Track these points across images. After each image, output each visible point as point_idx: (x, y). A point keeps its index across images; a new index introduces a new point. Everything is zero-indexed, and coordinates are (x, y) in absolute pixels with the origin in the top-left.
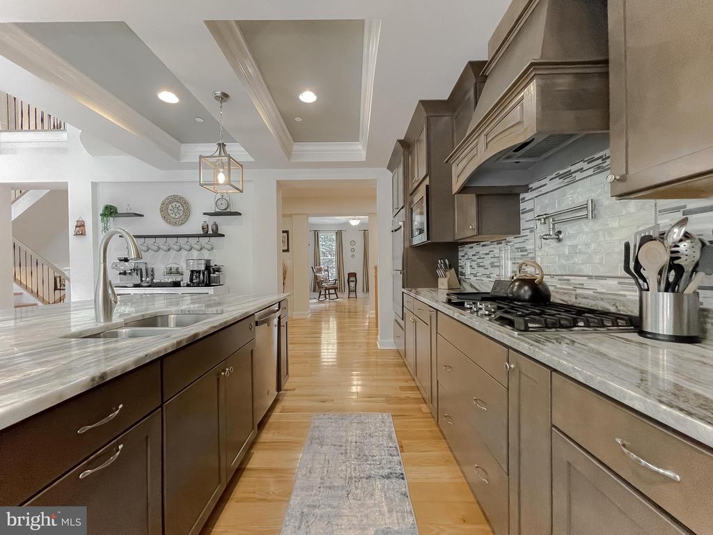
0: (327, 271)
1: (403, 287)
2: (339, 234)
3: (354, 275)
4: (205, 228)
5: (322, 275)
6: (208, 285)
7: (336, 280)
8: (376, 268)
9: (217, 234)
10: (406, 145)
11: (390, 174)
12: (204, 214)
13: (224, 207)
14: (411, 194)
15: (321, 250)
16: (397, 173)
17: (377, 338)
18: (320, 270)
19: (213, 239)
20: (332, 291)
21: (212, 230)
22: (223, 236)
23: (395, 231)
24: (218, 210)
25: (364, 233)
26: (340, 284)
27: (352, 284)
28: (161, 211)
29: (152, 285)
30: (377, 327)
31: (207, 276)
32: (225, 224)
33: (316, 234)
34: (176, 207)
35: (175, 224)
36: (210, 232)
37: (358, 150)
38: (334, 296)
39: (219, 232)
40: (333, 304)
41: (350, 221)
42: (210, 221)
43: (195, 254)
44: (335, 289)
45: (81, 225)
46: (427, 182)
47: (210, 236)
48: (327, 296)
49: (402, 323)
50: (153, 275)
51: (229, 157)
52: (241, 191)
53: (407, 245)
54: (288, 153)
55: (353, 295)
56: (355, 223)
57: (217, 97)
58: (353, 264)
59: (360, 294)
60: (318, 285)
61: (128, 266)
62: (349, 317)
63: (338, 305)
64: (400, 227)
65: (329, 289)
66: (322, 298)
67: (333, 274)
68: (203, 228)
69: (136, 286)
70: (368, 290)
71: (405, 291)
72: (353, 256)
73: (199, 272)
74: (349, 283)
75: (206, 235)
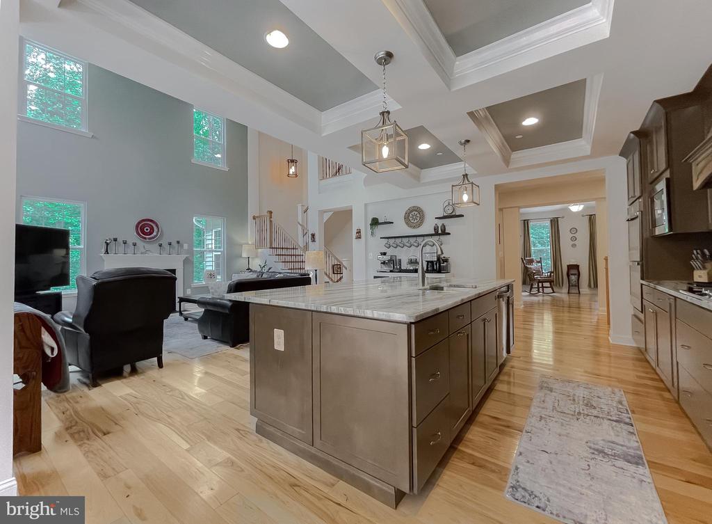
0: (540, 262)
1: (642, 279)
2: (555, 223)
3: (577, 267)
4: (436, 229)
5: (534, 266)
6: (439, 272)
7: (551, 272)
8: (606, 259)
9: (444, 233)
10: (642, 135)
11: (623, 161)
12: (436, 218)
13: (450, 212)
14: (651, 183)
15: (532, 239)
16: (631, 161)
17: (608, 334)
18: (531, 261)
19: (443, 238)
20: (547, 284)
21: (441, 230)
22: (449, 234)
23: (632, 219)
24: (445, 214)
25: (590, 219)
26: (557, 275)
27: (573, 278)
28: (405, 218)
29: (401, 271)
30: (609, 324)
31: (439, 266)
32: (450, 225)
33: (526, 223)
34: (415, 215)
35: (414, 227)
36: (440, 232)
37: (582, 146)
38: (550, 290)
39: (447, 231)
40: (547, 298)
41: (570, 207)
42: (440, 223)
43: (428, 249)
44: (551, 282)
45: (359, 232)
46: (667, 174)
47: (440, 235)
48: (541, 290)
49: (641, 316)
50: (400, 265)
51: (472, 183)
52: (478, 205)
53: (647, 235)
54: (507, 161)
55: (574, 290)
56: (576, 208)
57: (461, 144)
58: (575, 254)
59: (585, 289)
60: (529, 278)
61: (386, 258)
62: (569, 312)
63: (554, 299)
64: (637, 217)
65: (542, 282)
66: (535, 291)
67: (547, 267)
68: (435, 229)
69: (391, 271)
70: (596, 286)
71: (643, 282)
72: (574, 246)
73: (432, 262)
74: (568, 275)
75: (437, 234)
